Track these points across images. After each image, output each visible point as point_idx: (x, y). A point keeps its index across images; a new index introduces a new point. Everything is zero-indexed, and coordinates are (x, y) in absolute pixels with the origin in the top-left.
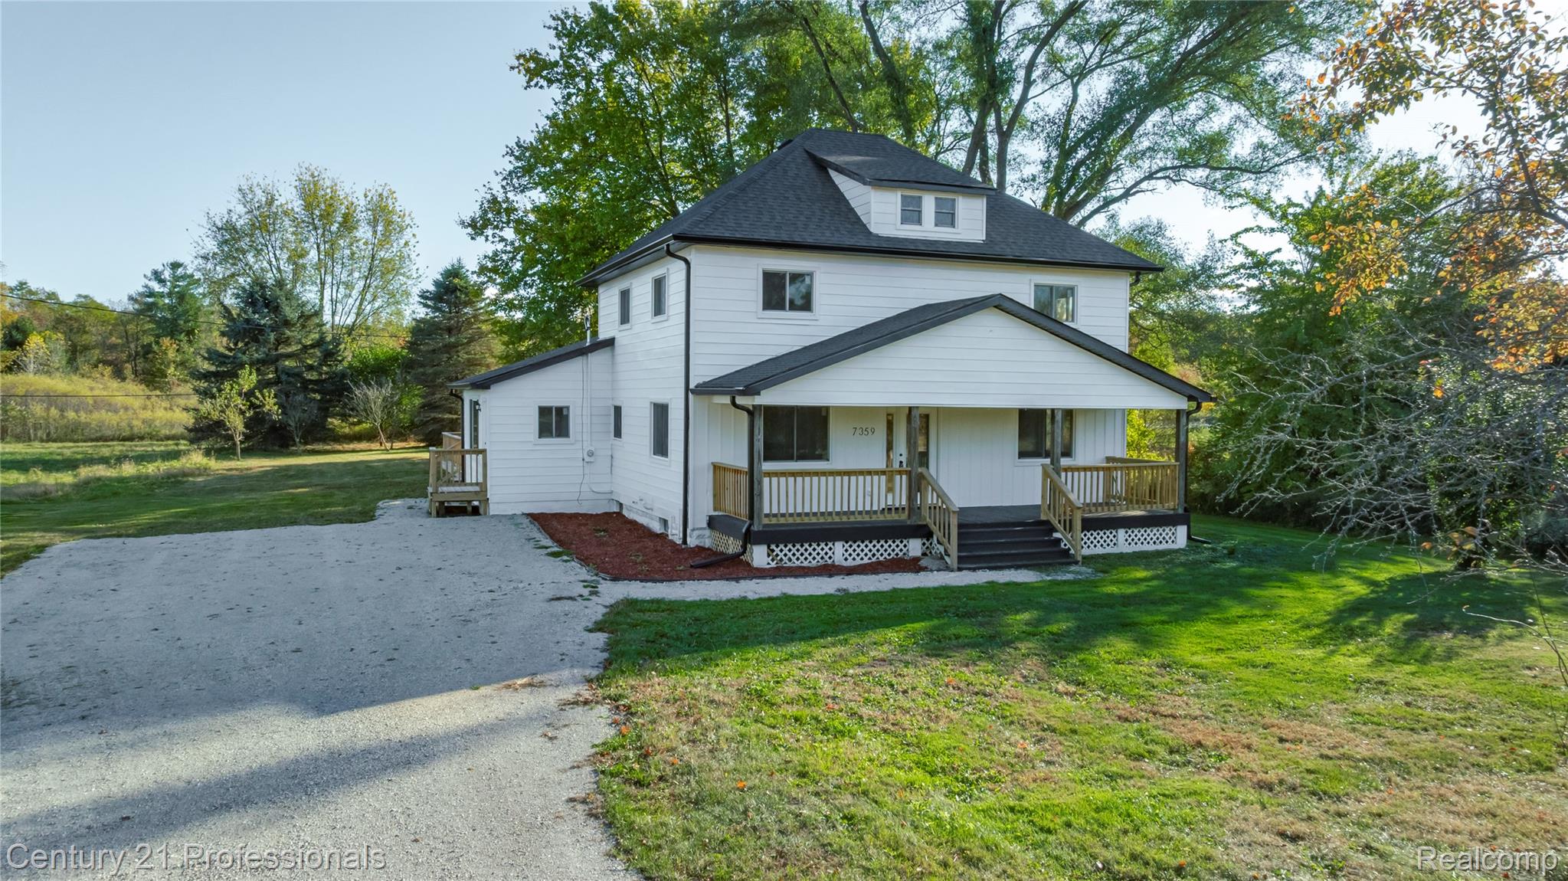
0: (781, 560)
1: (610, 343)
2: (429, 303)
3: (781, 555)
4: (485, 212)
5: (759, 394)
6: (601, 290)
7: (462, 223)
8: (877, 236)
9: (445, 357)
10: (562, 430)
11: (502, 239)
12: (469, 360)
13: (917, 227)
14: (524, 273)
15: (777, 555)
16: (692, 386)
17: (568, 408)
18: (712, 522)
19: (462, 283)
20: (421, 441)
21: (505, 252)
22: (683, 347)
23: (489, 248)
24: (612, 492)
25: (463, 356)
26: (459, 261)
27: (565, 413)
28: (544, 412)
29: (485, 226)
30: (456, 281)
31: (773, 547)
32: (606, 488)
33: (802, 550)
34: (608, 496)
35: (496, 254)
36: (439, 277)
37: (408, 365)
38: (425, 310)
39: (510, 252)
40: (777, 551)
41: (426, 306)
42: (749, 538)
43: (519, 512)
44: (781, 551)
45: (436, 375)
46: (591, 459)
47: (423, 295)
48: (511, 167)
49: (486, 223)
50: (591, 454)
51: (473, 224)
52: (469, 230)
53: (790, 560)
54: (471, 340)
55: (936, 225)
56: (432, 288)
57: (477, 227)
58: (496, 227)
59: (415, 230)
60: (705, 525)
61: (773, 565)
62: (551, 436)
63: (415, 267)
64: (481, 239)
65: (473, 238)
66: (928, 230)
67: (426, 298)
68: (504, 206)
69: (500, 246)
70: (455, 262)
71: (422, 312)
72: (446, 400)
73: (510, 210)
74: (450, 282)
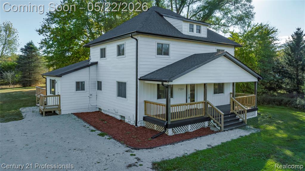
0: (175, 132)
1: (96, 63)
2: (23, 51)
3: (175, 130)
4: (43, 28)
5: (172, 82)
6: (91, 48)
7: (37, 31)
8: (184, 35)
9: (28, 65)
10: (83, 89)
11: (47, 35)
12: (35, 65)
13: (192, 33)
14: (53, 44)
15: (174, 131)
16: (139, 78)
17: (84, 82)
18: (145, 119)
19: (33, 47)
20: (21, 85)
21: (48, 39)
22: (135, 66)
23: (44, 38)
24: (97, 105)
25: (33, 64)
26: (32, 41)
27: (83, 83)
28: (78, 83)
29: (43, 32)
30: (31, 46)
31: (173, 128)
32: (95, 104)
33: (180, 128)
34: (96, 107)
35: (46, 39)
36: (26, 45)
37: (18, 67)
38: (22, 53)
39: (49, 39)
40: (174, 129)
41: (22, 52)
42: (167, 127)
43: (70, 113)
44: (175, 129)
45: (26, 69)
46: (91, 96)
47: (22, 49)
48: (48, 18)
49: (43, 31)
50: (91, 95)
51: (39, 31)
52: (38, 32)
53: (177, 132)
54: (35, 60)
55: (196, 33)
56: (24, 48)
57: (41, 32)
58: (46, 32)
59: (18, 33)
60: (142, 120)
61: (173, 134)
62: (79, 90)
63: (18, 43)
64: (42, 35)
65: (39, 35)
66: (195, 34)
67: (23, 50)
68: (48, 27)
69: (46, 37)
70: (30, 41)
71: (21, 53)
72: (29, 75)
73: (49, 28)
74: (29, 46)
